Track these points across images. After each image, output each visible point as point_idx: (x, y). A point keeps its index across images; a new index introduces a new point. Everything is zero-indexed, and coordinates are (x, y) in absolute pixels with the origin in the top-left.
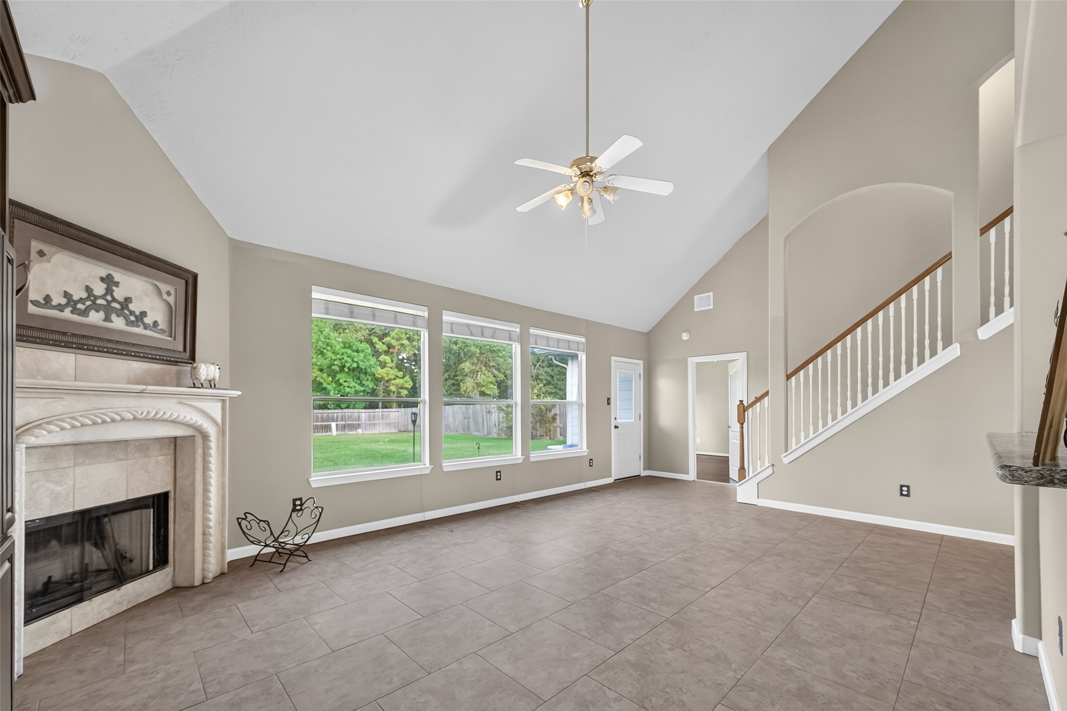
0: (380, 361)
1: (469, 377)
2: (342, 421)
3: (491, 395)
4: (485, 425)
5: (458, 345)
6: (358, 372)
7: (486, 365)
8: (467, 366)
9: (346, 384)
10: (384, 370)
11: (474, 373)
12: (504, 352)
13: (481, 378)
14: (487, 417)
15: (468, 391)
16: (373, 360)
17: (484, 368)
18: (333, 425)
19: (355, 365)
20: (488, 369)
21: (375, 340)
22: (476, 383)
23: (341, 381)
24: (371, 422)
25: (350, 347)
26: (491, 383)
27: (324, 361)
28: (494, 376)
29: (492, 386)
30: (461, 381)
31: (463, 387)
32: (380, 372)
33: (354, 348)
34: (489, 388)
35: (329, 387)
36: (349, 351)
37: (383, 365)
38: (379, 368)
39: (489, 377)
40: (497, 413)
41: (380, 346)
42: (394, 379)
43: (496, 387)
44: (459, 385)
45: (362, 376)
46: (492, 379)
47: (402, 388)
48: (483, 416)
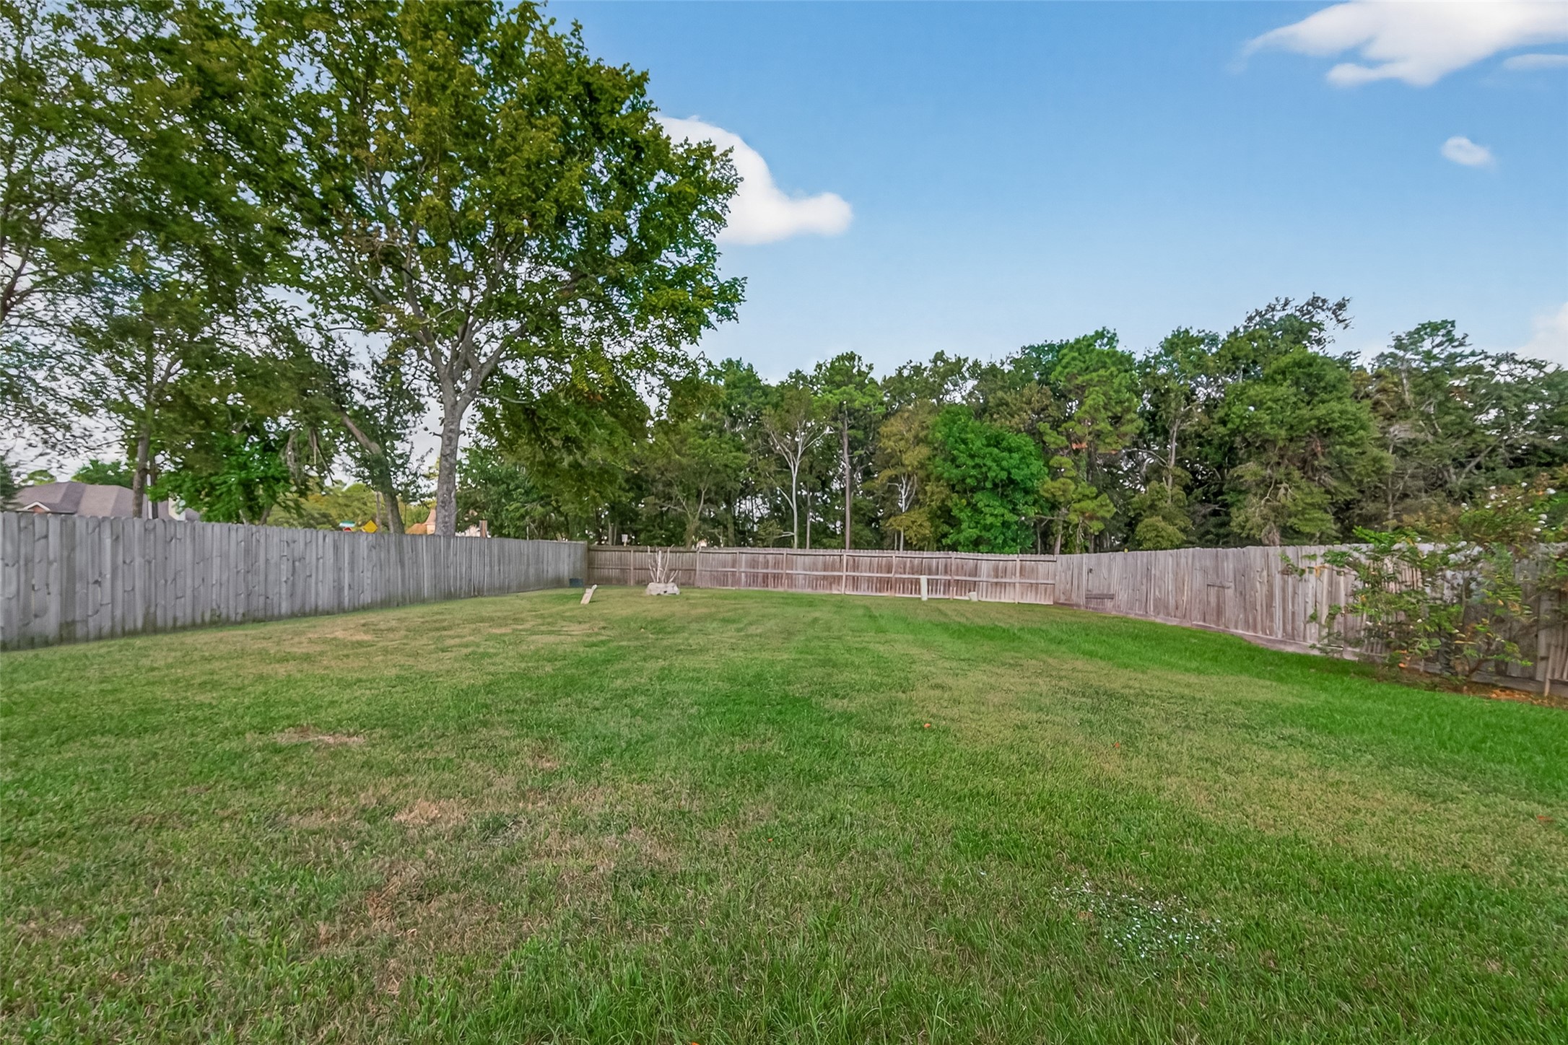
0: (1050, 467)
1: (1255, 495)
2: (946, 572)
3: (1313, 535)
4: (1278, 613)
5: (1230, 426)
6: (1007, 488)
7: (1304, 465)
8: (1249, 470)
9: (987, 510)
10: (1057, 484)
11: (1268, 486)
12: (1362, 432)
13: (1285, 495)
14: (1284, 590)
15: (1249, 525)
16: (1036, 465)
17: (1297, 474)
18: (924, 579)
19: (1004, 475)
20: (1310, 473)
21: (1044, 426)
22: (1274, 509)
23: (980, 505)
24: (999, 580)
25: (997, 445)
26: (1320, 507)
27: (955, 471)
28: (1328, 492)
29: (1318, 514)
30: (1232, 505)
31: (1237, 517)
32: (1048, 486)
33: (1004, 444)
34: (1310, 520)
35: (962, 516)
36: (996, 451)
37: (1055, 474)
38: (1047, 479)
39: (1311, 493)
40: (1325, 578)
41: (1052, 438)
42: (1079, 501)
43: (1330, 517)
44: (1228, 514)
45: (1018, 495)
46: (1320, 498)
47: (1091, 518)
48: (1271, 585)
